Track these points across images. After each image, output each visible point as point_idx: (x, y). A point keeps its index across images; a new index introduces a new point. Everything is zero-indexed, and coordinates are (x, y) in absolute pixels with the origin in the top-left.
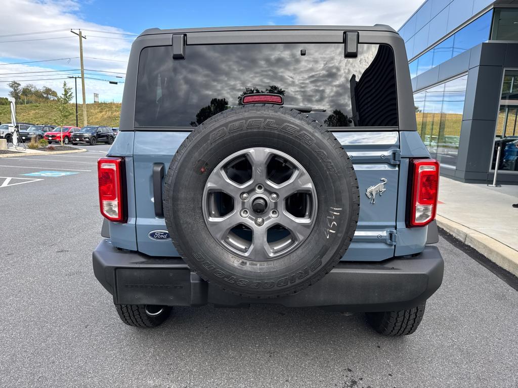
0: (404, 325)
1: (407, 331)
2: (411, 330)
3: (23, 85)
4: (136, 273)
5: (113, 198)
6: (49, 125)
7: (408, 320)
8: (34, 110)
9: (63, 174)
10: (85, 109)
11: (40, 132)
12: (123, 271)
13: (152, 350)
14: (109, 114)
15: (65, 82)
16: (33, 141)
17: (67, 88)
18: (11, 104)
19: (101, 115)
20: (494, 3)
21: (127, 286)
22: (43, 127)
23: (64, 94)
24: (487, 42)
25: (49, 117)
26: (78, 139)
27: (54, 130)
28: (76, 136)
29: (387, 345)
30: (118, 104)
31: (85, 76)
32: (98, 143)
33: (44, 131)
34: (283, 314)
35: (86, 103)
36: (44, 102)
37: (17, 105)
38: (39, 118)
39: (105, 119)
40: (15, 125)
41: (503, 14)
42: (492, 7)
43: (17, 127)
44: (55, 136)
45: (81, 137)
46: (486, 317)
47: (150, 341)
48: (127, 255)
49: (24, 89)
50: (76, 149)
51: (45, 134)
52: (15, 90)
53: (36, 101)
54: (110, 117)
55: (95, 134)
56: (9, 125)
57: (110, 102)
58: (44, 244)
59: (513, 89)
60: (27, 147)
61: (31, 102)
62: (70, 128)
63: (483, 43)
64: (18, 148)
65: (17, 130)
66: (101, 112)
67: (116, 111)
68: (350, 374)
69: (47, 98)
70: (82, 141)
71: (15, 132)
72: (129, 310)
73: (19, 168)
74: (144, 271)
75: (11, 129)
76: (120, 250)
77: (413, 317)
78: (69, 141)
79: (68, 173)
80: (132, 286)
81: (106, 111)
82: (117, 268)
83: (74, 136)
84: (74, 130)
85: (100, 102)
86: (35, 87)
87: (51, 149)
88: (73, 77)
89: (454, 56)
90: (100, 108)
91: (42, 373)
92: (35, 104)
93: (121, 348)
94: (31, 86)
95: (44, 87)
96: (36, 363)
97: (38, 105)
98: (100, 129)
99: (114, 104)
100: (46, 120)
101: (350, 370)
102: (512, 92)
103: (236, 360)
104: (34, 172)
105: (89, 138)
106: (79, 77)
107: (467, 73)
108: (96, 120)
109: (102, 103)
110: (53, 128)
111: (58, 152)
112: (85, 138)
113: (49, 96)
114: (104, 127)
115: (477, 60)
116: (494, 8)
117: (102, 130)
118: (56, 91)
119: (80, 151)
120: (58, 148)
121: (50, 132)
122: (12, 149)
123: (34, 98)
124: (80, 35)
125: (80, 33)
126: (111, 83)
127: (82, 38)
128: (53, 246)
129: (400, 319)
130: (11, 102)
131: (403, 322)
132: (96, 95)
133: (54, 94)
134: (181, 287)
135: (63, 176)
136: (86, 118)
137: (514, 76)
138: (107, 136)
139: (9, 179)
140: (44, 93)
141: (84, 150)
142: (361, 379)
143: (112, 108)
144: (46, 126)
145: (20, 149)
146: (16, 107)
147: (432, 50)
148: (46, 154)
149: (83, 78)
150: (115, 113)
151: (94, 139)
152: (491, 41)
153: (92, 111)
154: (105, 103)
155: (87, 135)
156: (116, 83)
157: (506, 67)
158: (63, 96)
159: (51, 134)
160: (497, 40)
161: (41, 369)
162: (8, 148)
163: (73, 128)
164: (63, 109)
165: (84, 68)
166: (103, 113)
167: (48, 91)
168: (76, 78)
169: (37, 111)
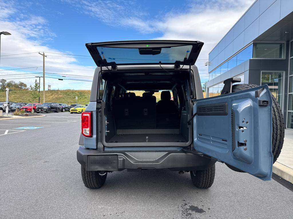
0: (207, 181)
1: (208, 186)
2: (210, 186)
3: (8, 81)
4: (96, 157)
5: (87, 127)
6: (24, 103)
7: (208, 178)
8: (14, 94)
9: (36, 128)
10: (44, 94)
11: (18, 106)
12: (91, 156)
13: (98, 197)
14: (56, 96)
15: (36, 80)
16: (16, 111)
17: (37, 83)
18: (7, 91)
19: (52, 97)
20: (253, 41)
21: (92, 163)
22: (21, 104)
23: (35, 86)
24: (252, 59)
25: (22, 98)
26: (40, 110)
27: (26, 105)
28: (39, 108)
29: (201, 192)
30: (61, 91)
31: (45, 76)
32: (51, 112)
33: (21, 106)
34: (155, 183)
35: (45, 90)
36: (19, 90)
37: (10, 92)
38: (16, 99)
39: (54, 99)
40: (8, 103)
41: (258, 46)
42: (252, 43)
43: (9, 103)
44: (27, 109)
45: (41, 109)
46: (246, 181)
47: (97, 194)
48: (92, 151)
49: (8, 83)
50: (40, 115)
51: (22, 107)
52: (3, 84)
53: (15, 90)
54: (57, 98)
55: (50, 107)
56: (5, 103)
57: (57, 89)
58: (36, 159)
59: (271, 80)
60: (13, 114)
61: (12, 90)
62: (36, 104)
63: (250, 59)
64: (8, 115)
65: (8, 105)
66: (52, 95)
67: (60, 94)
68: (184, 202)
69: (21, 88)
70: (42, 111)
71: (8, 106)
72: (88, 178)
73: (11, 125)
74: (99, 156)
75: (6, 105)
76: (88, 149)
77: (210, 177)
78: (35, 111)
79: (39, 127)
80: (94, 163)
81: (55, 95)
82: (88, 155)
83: (38, 108)
84: (38, 105)
85: (51, 90)
86: (14, 82)
87: (26, 115)
88: (38, 77)
89: (237, 65)
90: (51, 93)
91: (51, 205)
92: (14, 91)
93: (84, 196)
94: (12, 81)
95: (20, 82)
96: (47, 202)
97: (16, 92)
98: (53, 104)
99: (59, 91)
100: (20, 100)
101: (185, 201)
102: (271, 81)
103: (136, 199)
104: (20, 127)
105: (46, 109)
106: (41, 77)
107: (244, 73)
108: (49, 100)
109: (52, 90)
110: (26, 104)
111: (30, 117)
112: (44, 109)
113: (22, 87)
114: (55, 103)
115: (247, 68)
116: (253, 43)
117: (53, 105)
118: (26, 84)
119: (42, 116)
120: (30, 115)
121: (24, 106)
122: (5, 115)
123: (14, 88)
124: (44, 55)
125: (44, 54)
126: (59, 79)
127: (45, 57)
128: (41, 160)
129: (205, 178)
130: (7, 90)
131: (206, 179)
132: (49, 86)
133: (25, 86)
134: (114, 163)
135: (36, 129)
136: (44, 99)
137: (271, 74)
138: (56, 108)
139: (7, 131)
140: (19, 85)
141: (44, 116)
142: (189, 203)
143: (58, 93)
144: (22, 103)
145: (10, 115)
146: (9, 93)
147: (227, 63)
148: (24, 118)
149: (44, 77)
150: (60, 96)
151: (49, 110)
152: (254, 58)
153: (47, 94)
154: (54, 90)
155: (45, 108)
156: (62, 80)
157: (262, 70)
158: (34, 87)
159: (24, 107)
160: (256, 58)
161: (51, 204)
162: (3, 115)
163: (37, 104)
164: (34, 94)
165: (45, 72)
166: (53, 96)
167: (22, 84)
168: (40, 77)
169: (15, 95)
